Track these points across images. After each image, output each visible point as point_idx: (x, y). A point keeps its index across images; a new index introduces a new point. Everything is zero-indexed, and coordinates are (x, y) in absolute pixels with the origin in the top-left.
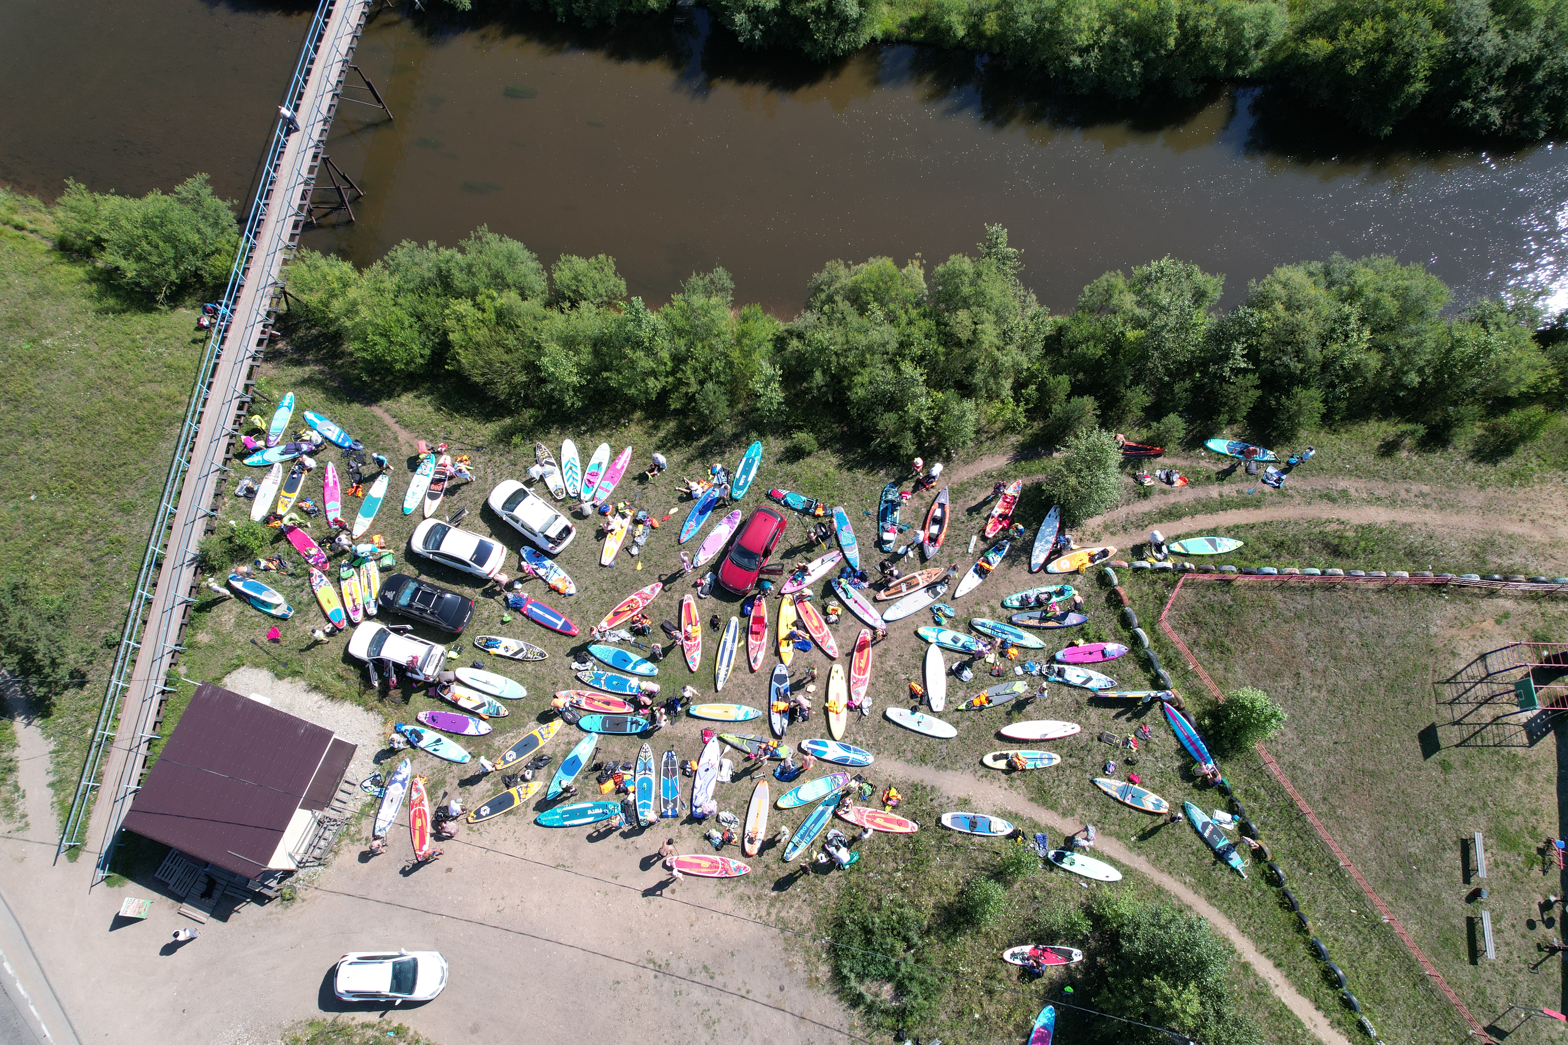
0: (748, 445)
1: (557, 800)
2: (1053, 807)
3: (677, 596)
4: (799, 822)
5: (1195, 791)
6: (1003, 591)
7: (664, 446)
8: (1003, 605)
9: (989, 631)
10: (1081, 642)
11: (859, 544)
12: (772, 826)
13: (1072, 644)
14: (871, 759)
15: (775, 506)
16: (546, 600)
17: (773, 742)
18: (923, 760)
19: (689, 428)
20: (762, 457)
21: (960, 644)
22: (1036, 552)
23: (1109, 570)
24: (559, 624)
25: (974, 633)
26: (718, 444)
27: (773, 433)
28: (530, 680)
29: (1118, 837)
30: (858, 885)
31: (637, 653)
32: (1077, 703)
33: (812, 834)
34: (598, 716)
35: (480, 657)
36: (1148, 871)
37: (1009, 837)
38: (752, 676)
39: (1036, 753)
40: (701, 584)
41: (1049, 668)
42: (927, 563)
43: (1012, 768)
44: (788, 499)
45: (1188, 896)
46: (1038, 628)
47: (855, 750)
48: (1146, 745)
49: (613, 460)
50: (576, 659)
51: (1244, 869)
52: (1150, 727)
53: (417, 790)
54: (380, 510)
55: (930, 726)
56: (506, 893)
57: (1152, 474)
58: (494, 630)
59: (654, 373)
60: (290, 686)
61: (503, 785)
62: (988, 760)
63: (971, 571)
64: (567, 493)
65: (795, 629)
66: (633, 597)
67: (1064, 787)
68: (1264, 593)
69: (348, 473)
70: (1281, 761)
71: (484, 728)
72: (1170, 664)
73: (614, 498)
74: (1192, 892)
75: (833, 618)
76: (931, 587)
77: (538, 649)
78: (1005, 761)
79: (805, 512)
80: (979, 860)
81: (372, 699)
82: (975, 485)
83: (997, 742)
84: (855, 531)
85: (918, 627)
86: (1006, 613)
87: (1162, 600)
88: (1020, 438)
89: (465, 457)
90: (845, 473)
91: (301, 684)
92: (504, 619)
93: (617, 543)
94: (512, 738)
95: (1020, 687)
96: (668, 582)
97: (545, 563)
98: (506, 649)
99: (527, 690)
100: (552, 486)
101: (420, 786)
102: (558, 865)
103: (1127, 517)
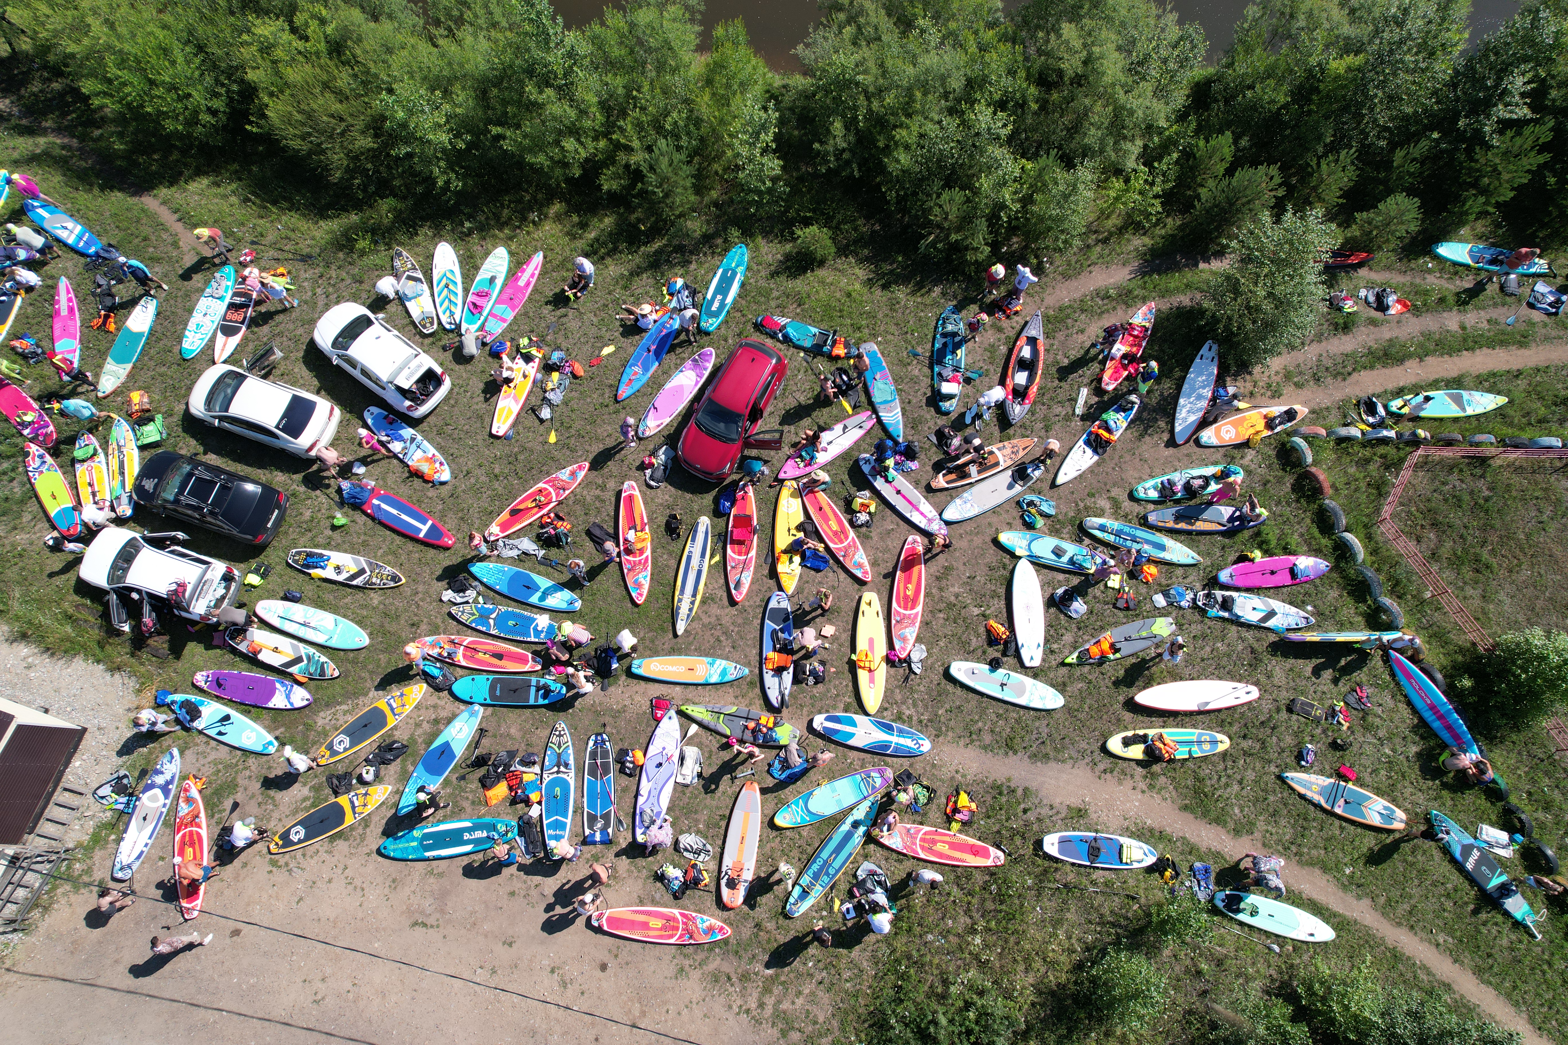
0: (726, 250)
1: (416, 816)
2: (1218, 821)
3: (612, 484)
4: (810, 850)
5: (1447, 794)
6: (1131, 474)
7: (595, 251)
8: (1132, 497)
9: (1111, 538)
10: (1257, 555)
11: (902, 402)
12: (766, 857)
13: (1242, 559)
14: (926, 746)
15: (769, 342)
16: (404, 491)
17: (767, 719)
18: (1009, 746)
19: (635, 227)
20: (748, 268)
21: (1065, 559)
22: (1182, 412)
23: (1298, 441)
24: (424, 529)
25: (1087, 541)
26: (680, 249)
27: (766, 234)
28: (376, 619)
29: (1325, 869)
30: (909, 957)
31: (548, 576)
32: (1253, 651)
33: (831, 871)
34: (484, 677)
35: (296, 583)
36: (1375, 925)
37: (1150, 870)
38: (733, 611)
39: (1190, 733)
40: (651, 465)
41: (1208, 596)
42: (1011, 431)
43: (1153, 756)
44: (790, 331)
45: (1443, 967)
46: (1189, 533)
47: (901, 731)
48: (1363, 718)
49: (514, 271)
50: (450, 587)
51: (1537, 923)
52: (1368, 690)
53: (189, 800)
54: (143, 352)
55: (1021, 692)
56: (328, 971)
57: (1353, 296)
58: (320, 540)
59: (574, 131)
61: (328, 791)
62: (1115, 744)
64: (440, 323)
65: (801, 535)
66: (541, 485)
67: (1236, 787)
68: (1539, 477)
69: (94, 294)
71: (300, 697)
72: (1397, 590)
73: (513, 331)
74: (1449, 960)
75: (863, 517)
76: (1018, 469)
77: (389, 570)
78: (1142, 747)
79: (816, 351)
80: (1106, 911)
81: (120, 652)
82: (1083, 311)
83: (1128, 716)
84: (895, 381)
85: (997, 532)
86: (1137, 508)
87: (1379, 489)
88: (1147, 240)
89: (281, 270)
90: (878, 292)
91: (2, 629)
92: (336, 522)
93: (517, 401)
94: (345, 713)
95: (1163, 627)
96: (598, 462)
97: (402, 432)
98: (338, 569)
99: (370, 635)
100: (416, 313)
101: (194, 793)
102: (416, 924)
103: (1319, 361)
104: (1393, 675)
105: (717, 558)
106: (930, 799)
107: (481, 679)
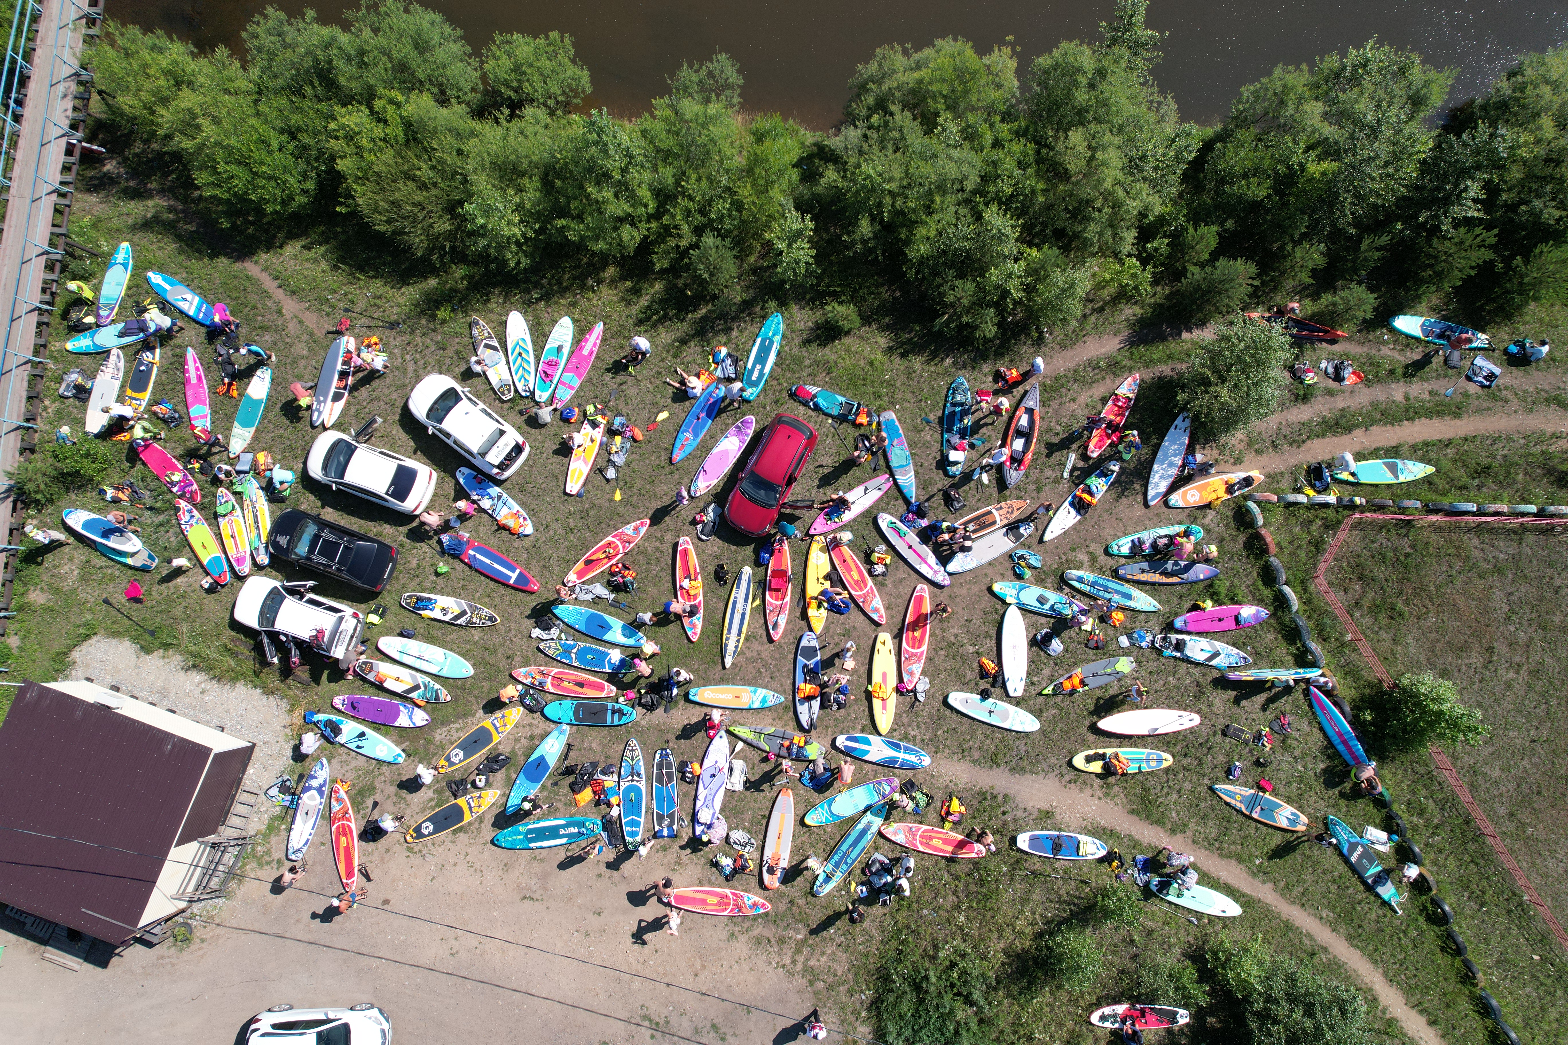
0: (764, 317)
1: (520, 815)
2: (1159, 822)
3: (669, 537)
4: (832, 843)
5: (1342, 803)
6: (1107, 532)
7: (648, 319)
8: (1107, 552)
9: (1087, 589)
10: (1208, 605)
11: (915, 465)
12: (797, 849)
13: (1195, 608)
14: (927, 761)
15: (801, 411)
16: (494, 542)
17: (799, 739)
18: (994, 761)
19: (682, 292)
20: (783, 337)
21: (1047, 606)
22: (1155, 478)
23: (1252, 505)
25: (1067, 590)
26: (723, 316)
27: (798, 300)
28: (477, 653)
29: (1240, 860)
30: (908, 927)
31: (617, 617)
32: (1198, 684)
33: (849, 861)
34: (569, 702)
35: (409, 621)
36: (1275, 903)
37: (1101, 860)
38: (771, 647)
39: (1141, 752)
40: (702, 522)
41: (1164, 639)
42: (1007, 492)
43: (1108, 771)
44: (820, 401)
45: (1323, 935)
46: (1153, 584)
47: (907, 749)
48: (1283, 741)
49: (578, 341)
50: (537, 625)
51: (1400, 904)
52: (1290, 718)
53: (339, 800)
54: (264, 416)
55: (1005, 717)
57: (1315, 367)
58: (427, 584)
59: (630, 219)
60: (161, 662)
61: (448, 793)
62: (1079, 761)
63: (1066, 504)
64: (516, 391)
65: (828, 584)
66: (609, 539)
67: (1175, 796)
68: (1454, 536)
69: (216, 363)
70: (1459, 764)
71: (420, 718)
72: (1321, 633)
73: (580, 399)
74: (1329, 930)
76: (1012, 528)
77: (486, 611)
78: (1101, 763)
79: (842, 419)
80: (1063, 892)
81: (272, 679)
82: (1075, 381)
83: (1091, 737)
84: (910, 445)
85: (992, 581)
86: (1111, 562)
87: (1317, 546)
88: (1138, 310)
89: (374, 339)
90: (897, 360)
91: (177, 659)
92: (439, 571)
93: (586, 463)
94: (458, 730)
95: (1125, 665)
96: (657, 518)
97: (489, 490)
98: (444, 611)
99: (474, 666)
100: (495, 381)
101: (342, 794)
102: (524, 898)
103: (1279, 429)
104: (1311, 706)
105: (758, 602)
106: (928, 804)
107: (567, 703)
